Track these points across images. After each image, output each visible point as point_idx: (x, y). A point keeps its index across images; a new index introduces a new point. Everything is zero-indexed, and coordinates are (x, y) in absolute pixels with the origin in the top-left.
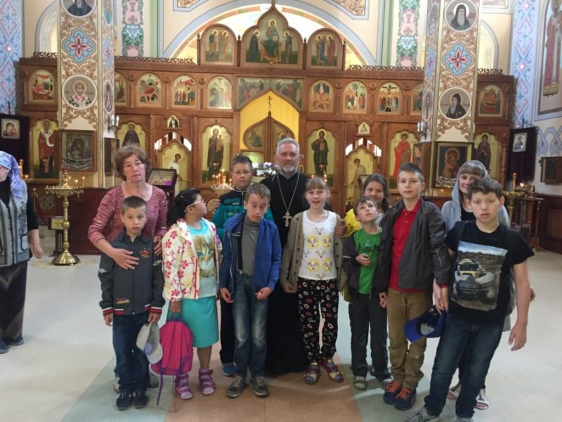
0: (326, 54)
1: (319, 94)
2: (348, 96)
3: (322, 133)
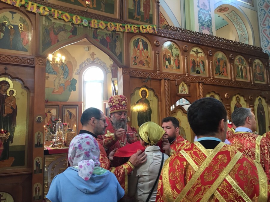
0: (142, 10)
1: (139, 49)
2: (165, 55)
3: (144, 92)
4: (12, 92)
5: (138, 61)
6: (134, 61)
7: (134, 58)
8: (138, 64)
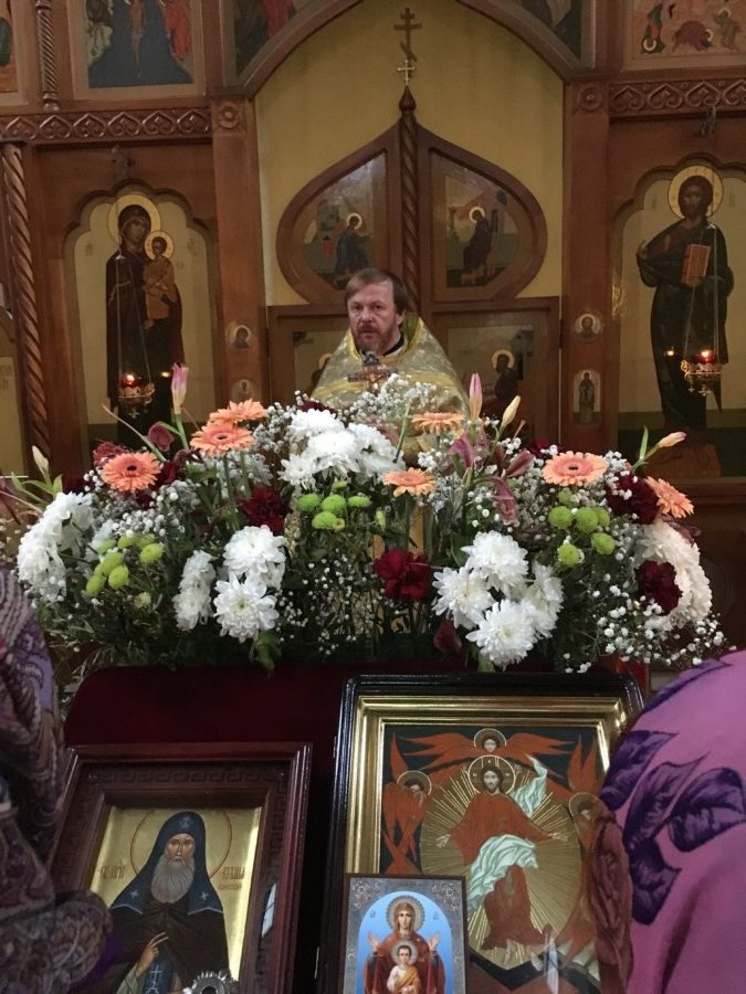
3: (694, 189)
4: (161, 244)
5: (670, 26)
6: (648, 36)
7: (650, 16)
8: (670, 44)
